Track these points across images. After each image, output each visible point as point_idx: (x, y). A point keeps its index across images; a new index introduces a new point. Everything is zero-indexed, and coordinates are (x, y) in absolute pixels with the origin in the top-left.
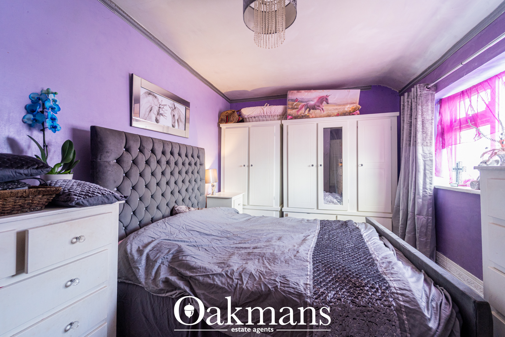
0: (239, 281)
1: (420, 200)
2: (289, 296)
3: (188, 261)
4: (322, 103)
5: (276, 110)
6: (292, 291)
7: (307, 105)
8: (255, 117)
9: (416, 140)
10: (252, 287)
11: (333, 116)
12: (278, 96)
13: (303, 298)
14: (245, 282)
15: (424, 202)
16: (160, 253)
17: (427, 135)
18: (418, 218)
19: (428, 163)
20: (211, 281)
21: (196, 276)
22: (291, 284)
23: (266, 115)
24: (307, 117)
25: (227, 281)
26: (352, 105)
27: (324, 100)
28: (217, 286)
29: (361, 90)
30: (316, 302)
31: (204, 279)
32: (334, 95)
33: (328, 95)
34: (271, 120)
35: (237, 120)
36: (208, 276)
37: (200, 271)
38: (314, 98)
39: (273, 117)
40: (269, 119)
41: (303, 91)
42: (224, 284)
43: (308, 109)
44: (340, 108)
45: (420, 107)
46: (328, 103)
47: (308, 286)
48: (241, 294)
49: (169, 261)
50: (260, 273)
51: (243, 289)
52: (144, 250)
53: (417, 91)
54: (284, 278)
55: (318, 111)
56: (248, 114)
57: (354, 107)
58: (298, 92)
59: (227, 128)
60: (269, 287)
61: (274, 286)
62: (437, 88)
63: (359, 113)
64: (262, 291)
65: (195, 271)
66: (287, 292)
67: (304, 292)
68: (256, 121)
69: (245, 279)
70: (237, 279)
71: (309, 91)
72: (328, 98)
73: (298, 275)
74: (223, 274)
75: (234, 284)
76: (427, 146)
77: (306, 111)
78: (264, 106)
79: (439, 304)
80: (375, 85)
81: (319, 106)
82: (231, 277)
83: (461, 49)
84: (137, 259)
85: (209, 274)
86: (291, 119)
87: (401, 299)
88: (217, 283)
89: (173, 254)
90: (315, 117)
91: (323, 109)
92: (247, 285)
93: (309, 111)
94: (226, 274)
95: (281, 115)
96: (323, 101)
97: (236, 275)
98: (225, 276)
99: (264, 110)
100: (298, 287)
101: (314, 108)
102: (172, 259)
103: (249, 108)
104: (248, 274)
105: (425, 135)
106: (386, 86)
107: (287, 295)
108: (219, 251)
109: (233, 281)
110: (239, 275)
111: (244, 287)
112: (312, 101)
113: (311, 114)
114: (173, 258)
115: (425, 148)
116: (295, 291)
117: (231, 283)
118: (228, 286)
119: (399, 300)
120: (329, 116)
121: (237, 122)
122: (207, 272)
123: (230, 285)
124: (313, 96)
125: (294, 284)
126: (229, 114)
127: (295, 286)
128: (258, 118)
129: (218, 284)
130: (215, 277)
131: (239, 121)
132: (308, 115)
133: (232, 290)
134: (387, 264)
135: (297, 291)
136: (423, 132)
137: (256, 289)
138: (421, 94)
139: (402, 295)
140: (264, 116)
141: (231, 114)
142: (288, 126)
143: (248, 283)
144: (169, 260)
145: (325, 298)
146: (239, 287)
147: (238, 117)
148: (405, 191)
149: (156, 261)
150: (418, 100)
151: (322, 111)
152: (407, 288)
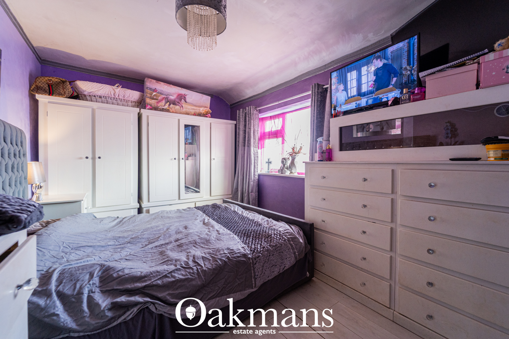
0: (198, 267)
1: (252, 183)
2: (238, 259)
3: (129, 274)
4: (181, 100)
5: (131, 95)
6: (239, 255)
7: (167, 98)
8: (100, 97)
9: (250, 143)
10: (211, 266)
11: (191, 114)
12: (124, 77)
13: (247, 256)
14: (203, 265)
15: (254, 184)
16: (79, 282)
17: (256, 140)
18: (251, 195)
19: (256, 158)
20: (171, 279)
21: (152, 282)
22: (236, 251)
23: (118, 97)
24: (167, 111)
25: (188, 272)
26: (205, 108)
27: (181, 97)
28: (181, 280)
29: (211, 97)
30: (254, 255)
31: (163, 281)
32: (192, 96)
33: (186, 94)
34: (123, 105)
35: (70, 94)
36: (166, 276)
37: (154, 276)
38: (174, 94)
39: (127, 102)
40: (121, 104)
41: (162, 83)
42: (187, 275)
43: (168, 103)
44: (196, 109)
45: (252, 121)
46: (186, 102)
47: (245, 248)
48: (204, 276)
49: (98, 286)
50: (209, 253)
51: (205, 270)
52: (49, 288)
53: (251, 110)
54: (228, 249)
55: (177, 107)
56: (90, 91)
57: (206, 111)
58: (157, 83)
59: (49, 102)
60: (224, 260)
61: (226, 257)
62: (260, 112)
63: (210, 116)
64: (220, 264)
65: (146, 279)
66: (236, 257)
67: (245, 252)
68: (102, 102)
69: (201, 263)
70: (195, 266)
71: (168, 85)
72: (186, 97)
73: (234, 244)
74: (179, 268)
75: (195, 271)
76: (256, 147)
77: (166, 105)
78: (114, 85)
79: (298, 231)
80: (216, 95)
81: (179, 103)
82: (188, 267)
83: (275, 92)
84: (46, 304)
85: (166, 275)
86: (151, 109)
87: (287, 235)
88: (178, 277)
89: (98, 276)
90: (175, 113)
91: (182, 106)
92: (206, 266)
93: (170, 105)
94: (182, 267)
95: (136, 102)
96: (182, 99)
97: (191, 264)
98: (182, 269)
99: (116, 91)
100: (241, 251)
101: (174, 104)
102: (101, 282)
103: (91, 83)
104: (201, 258)
105: (255, 140)
106: (222, 98)
107: (237, 259)
108: (142, 256)
109: (193, 269)
110: (193, 262)
111: (204, 269)
112: (171, 95)
113: (171, 109)
114: (103, 281)
115: (255, 148)
116: (240, 254)
117: (191, 271)
118: (191, 275)
119: (287, 236)
120: (187, 114)
121: (69, 98)
122: (162, 274)
123: (192, 273)
124: (173, 91)
125: (237, 250)
126: (53, 83)
127: (239, 251)
128: (105, 98)
129: (180, 278)
130: (173, 274)
131: (72, 97)
132: (168, 109)
133: (196, 276)
134: (267, 222)
135: (241, 253)
136: (254, 138)
137: (215, 265)
138: (253, 113)
139: (287, 233)
140: (114, 98)
141: (58, 84)
142: (148, 117)
143: (206, 265)
144: (97, 284)
145: (257, 251)
146: (200, 271)
147: (72, 92)
148: (242, 177)
149: (80, 293)
150: (251, 116)
151: (182, 108)
152: (287, 229)
